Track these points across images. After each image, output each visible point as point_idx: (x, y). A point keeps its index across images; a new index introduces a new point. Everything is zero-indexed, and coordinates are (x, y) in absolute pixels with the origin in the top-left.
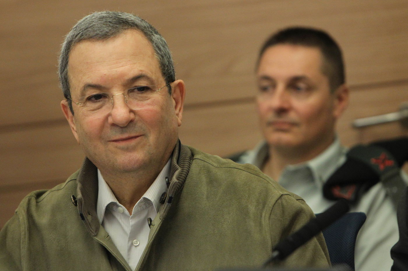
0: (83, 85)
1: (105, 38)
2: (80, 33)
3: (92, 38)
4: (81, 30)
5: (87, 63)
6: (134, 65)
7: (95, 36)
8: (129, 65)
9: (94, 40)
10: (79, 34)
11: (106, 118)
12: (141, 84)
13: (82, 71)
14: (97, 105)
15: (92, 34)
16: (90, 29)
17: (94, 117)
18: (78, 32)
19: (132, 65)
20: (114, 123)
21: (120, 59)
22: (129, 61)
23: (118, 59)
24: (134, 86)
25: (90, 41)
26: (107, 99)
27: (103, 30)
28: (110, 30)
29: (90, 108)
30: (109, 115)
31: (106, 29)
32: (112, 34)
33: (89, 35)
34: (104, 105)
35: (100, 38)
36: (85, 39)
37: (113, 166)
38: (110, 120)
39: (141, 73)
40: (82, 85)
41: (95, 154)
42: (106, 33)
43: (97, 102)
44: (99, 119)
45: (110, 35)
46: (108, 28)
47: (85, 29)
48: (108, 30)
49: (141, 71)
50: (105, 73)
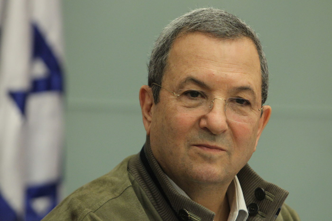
0: (185, 77)
1: (223, 37)
2: (197, 23)
3: (210, 33)
4: (199, 21)
5: (197, 56)
6: (244, 74)
7: (214, 31)
8: (239, 73)
9: (210, 35)
10: (195, 24)
11: (199, 120)
12: (244, 96)
13: (188, 63)
14: (193, 102)
15: (211, 28)
16: (209, 23)
17: (187, 115)
18: (196, 22)
19: (243, 74)
20: (207, 127)
21: (233, 64)
22: (241, 69)
23: (231, 64)
24: (237, 96)
25: (205, 35)
26: (205, 100)
27: (224, 29)
28: (230, 31)
29: (185, 104)
30: (204, 117)
31: (227, 29)
32: (231, 36)
33: (207, 29)
34: (200, 105)
35: (218, 35)
36: (200, 31)
37: (186, 172)
38: (203, 123)
39: (248, 85)
40: (183, 77)
41: (171, 153)
42: (226, 33)
43: (193, 99)
44: (191, 117)
45: (229, 36)
46: (229, 28)
47: (204, 22)
48: (228, 31)
49: (249, 83)
50: (214, 73)
